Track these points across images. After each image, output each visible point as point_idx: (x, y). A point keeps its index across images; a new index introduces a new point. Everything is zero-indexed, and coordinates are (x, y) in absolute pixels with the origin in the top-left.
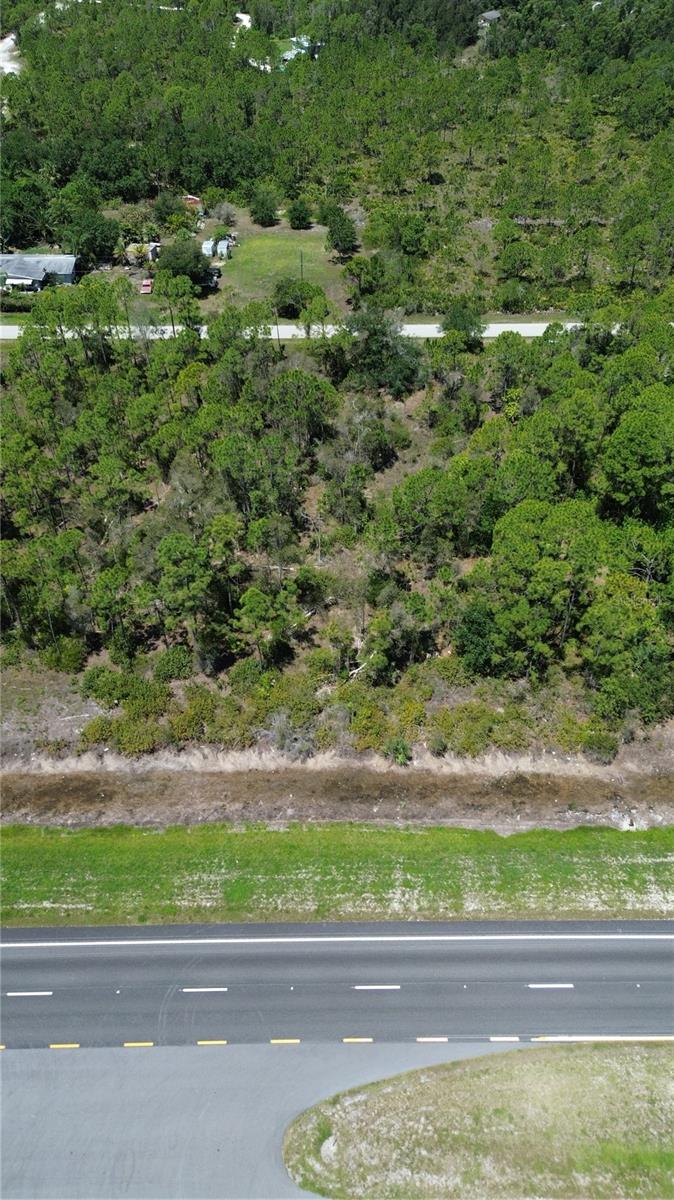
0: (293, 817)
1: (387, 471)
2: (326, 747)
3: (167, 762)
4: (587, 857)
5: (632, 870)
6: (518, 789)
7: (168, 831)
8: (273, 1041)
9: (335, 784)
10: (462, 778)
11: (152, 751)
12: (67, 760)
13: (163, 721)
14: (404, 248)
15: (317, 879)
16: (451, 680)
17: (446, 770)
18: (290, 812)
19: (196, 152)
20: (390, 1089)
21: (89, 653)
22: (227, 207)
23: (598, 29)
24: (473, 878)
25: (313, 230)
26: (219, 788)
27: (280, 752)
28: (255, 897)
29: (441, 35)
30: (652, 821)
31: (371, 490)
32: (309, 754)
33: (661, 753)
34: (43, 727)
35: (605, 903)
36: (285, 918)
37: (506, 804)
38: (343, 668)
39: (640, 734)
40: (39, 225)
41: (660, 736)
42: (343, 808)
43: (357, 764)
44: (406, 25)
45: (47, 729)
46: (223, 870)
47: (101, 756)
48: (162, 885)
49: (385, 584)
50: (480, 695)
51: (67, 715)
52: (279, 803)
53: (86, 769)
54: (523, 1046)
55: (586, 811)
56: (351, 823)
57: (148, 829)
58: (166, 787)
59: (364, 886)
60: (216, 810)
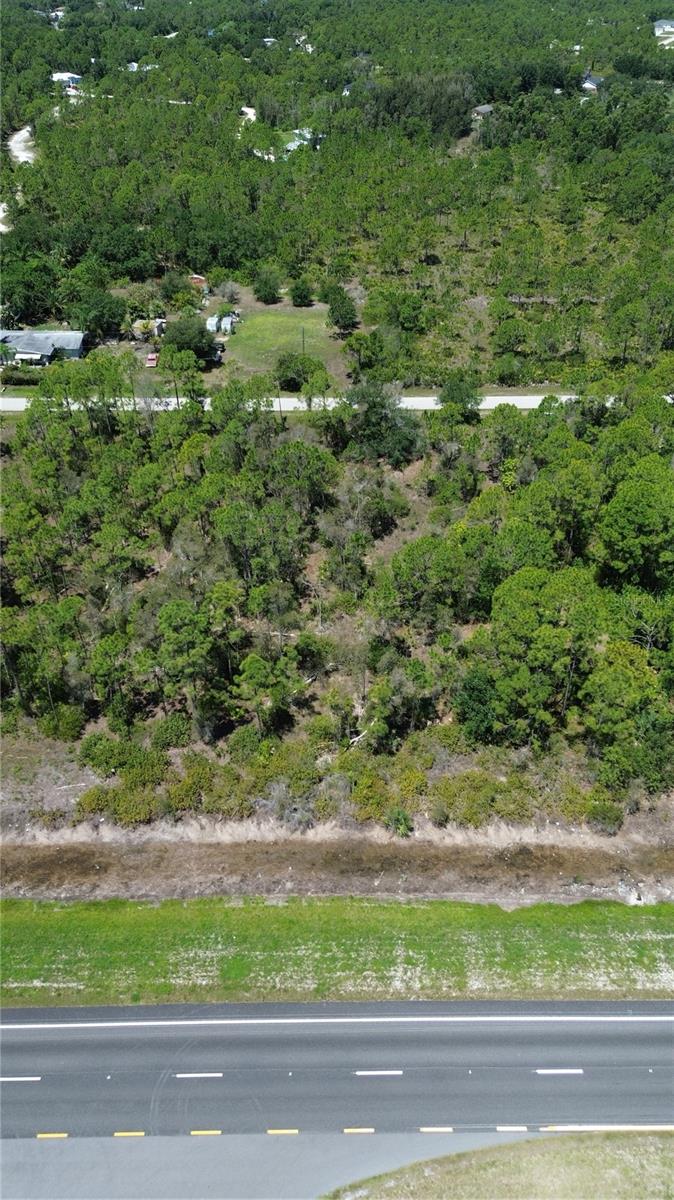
0: (292, 891)
1: (386, 538)
2: (327, 817)
3: (164, 833)
4: (595, 933)
5: (642, 947)
6: (522, 861)
7: (164, 905)
8: (270, 1132)
9: (335, 857)
10: (464, 849)
11: (149, 821)
12: (62, 831)
13: (160, 790)
14: (402, 324)
15: (317, 955)
16: (452, 748)
17: (448, 841)
18: (289, 885)
19: (202, 235)
20: (392, 1183)
21: (87, 721)
22: (231, 286)
23: (586, 122)
24: (476, 955)
25: (314, 307)
26: (216, 860)
27: (279, 823)
28: (252, 975)
29: (436, 127)
30: (660, 895)
31: (371, 558)
32: (309, 825)
33: (667, 824)
34: (37, 796)
35: (613, 982)
36: (283, 998)
37: (508, 876)
38: (344, 736)
39: (645, 804)
40: (49, 303)
41: (665, 806)
42: (344, 882)
43: (357, 835)
44: (403, 118)
45: (42, 799)
46: (220, 947)
47: (96, 827)
48: (156, 962)
49: (386, 650)
50: (482, 763)
51: (63, 784)
52: (277, 877)
53: (82, 840)
54: (532, 1136)
55: (592, 884)
56: (352, 897)
57: (142, 903)
58: (161, 859)
59: (365, 964)
60: (213, 883)
